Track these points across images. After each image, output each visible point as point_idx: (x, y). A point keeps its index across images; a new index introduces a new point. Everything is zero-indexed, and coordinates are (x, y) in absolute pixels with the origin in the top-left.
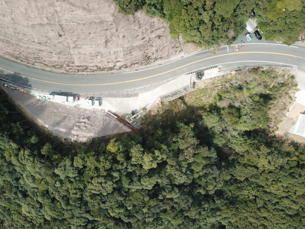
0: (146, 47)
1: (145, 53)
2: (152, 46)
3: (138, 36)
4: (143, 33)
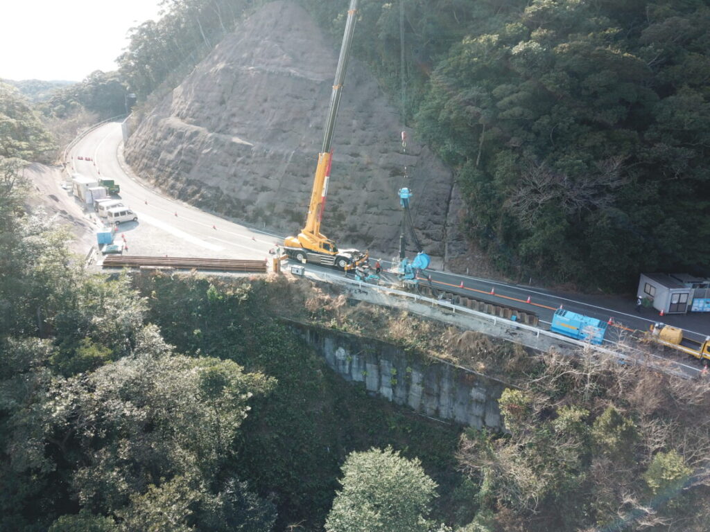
3: (348, 143)
4: (363, 142)
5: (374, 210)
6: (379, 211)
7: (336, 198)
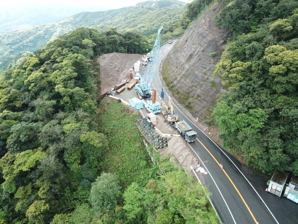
0: (198, 83)
2: (201, 88)
3: (206, 68)
4: (211, 69)
5: (199, 98)
6: (200, 99)
7: (191, 90)
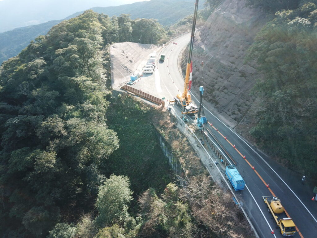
0: (224, 73)
1: (216, 81)
2: (228, 79)
3: (233, 56)
4: (239, 57)
6: (227, 92)
